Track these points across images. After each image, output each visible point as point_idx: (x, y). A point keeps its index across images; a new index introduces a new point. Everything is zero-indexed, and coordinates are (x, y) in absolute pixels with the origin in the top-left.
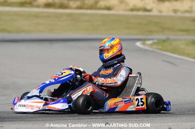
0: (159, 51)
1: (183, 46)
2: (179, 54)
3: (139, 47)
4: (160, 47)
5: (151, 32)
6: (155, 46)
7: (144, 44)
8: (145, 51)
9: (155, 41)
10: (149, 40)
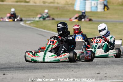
0: (35, 28)
1: (49, 25)
2: (47, 30)
3: (22, 25)
4: (35, 25)
5: (29, 16)
6: (32, 25)
7: (25, 23)
8: (26, 28)
9: (32, 21)
10: (28, 21)
